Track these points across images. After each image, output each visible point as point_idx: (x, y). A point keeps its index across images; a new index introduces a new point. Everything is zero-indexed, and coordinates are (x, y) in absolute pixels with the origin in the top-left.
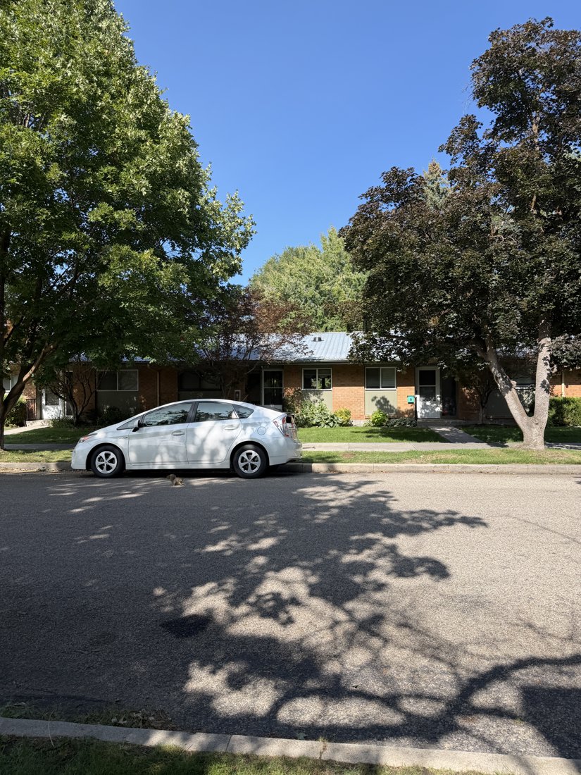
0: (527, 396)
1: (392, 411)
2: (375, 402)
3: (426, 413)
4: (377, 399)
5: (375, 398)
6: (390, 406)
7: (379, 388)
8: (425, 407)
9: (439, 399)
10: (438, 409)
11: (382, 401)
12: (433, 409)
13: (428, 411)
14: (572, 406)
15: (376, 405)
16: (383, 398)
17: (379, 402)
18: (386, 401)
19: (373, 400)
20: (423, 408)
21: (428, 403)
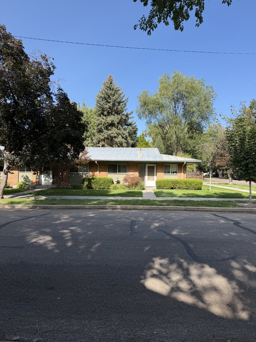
0: (85, 176)
1: (30, 182)
2: (23, 178)
3: (46, 183)
4: (24, 177)
5: (23, 176)
6: (29, 180)
7: (25, 171)
8: (45, 180)
9: (51, 177)
10: (51, 181)
11: (26, 177)
12: (49, 181)
13: (46, 182)
14: (95, 180)
15: (23, 179)
16: (26, 176)
17: (24, 178)
18: (28, 178)
19: (22, 177)
20: (44, 181)
21: (47, 178)
